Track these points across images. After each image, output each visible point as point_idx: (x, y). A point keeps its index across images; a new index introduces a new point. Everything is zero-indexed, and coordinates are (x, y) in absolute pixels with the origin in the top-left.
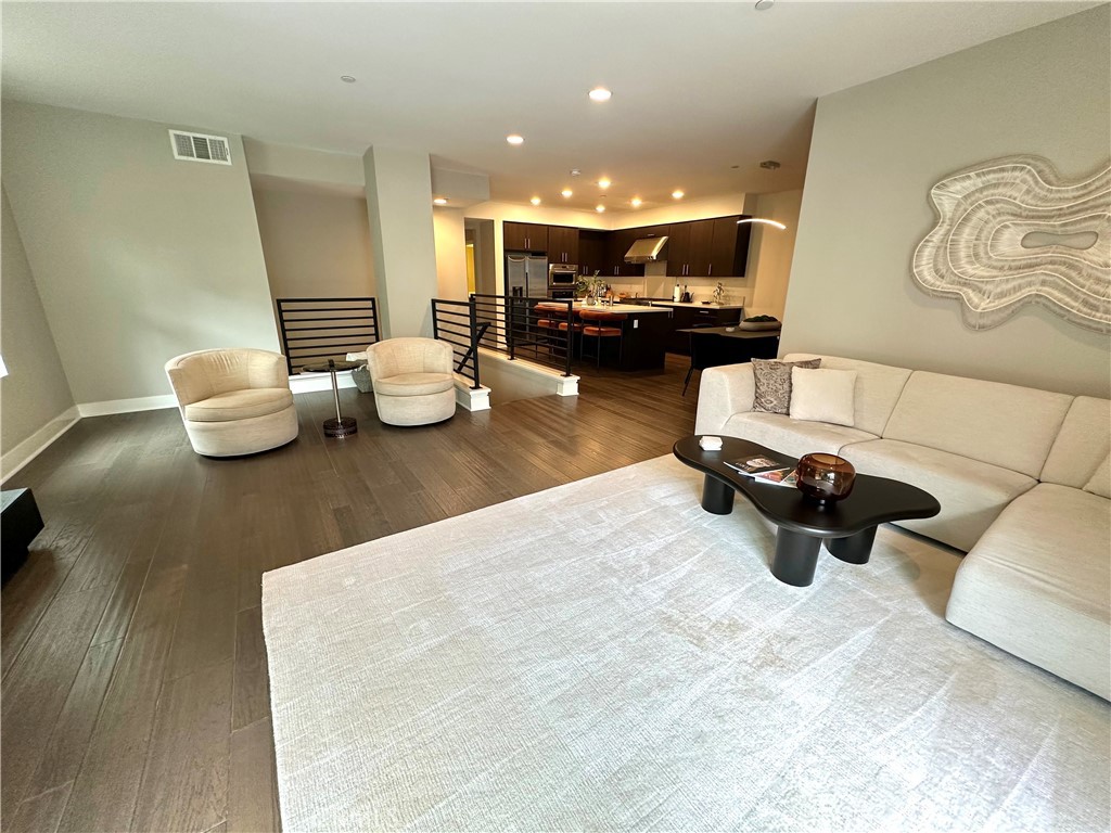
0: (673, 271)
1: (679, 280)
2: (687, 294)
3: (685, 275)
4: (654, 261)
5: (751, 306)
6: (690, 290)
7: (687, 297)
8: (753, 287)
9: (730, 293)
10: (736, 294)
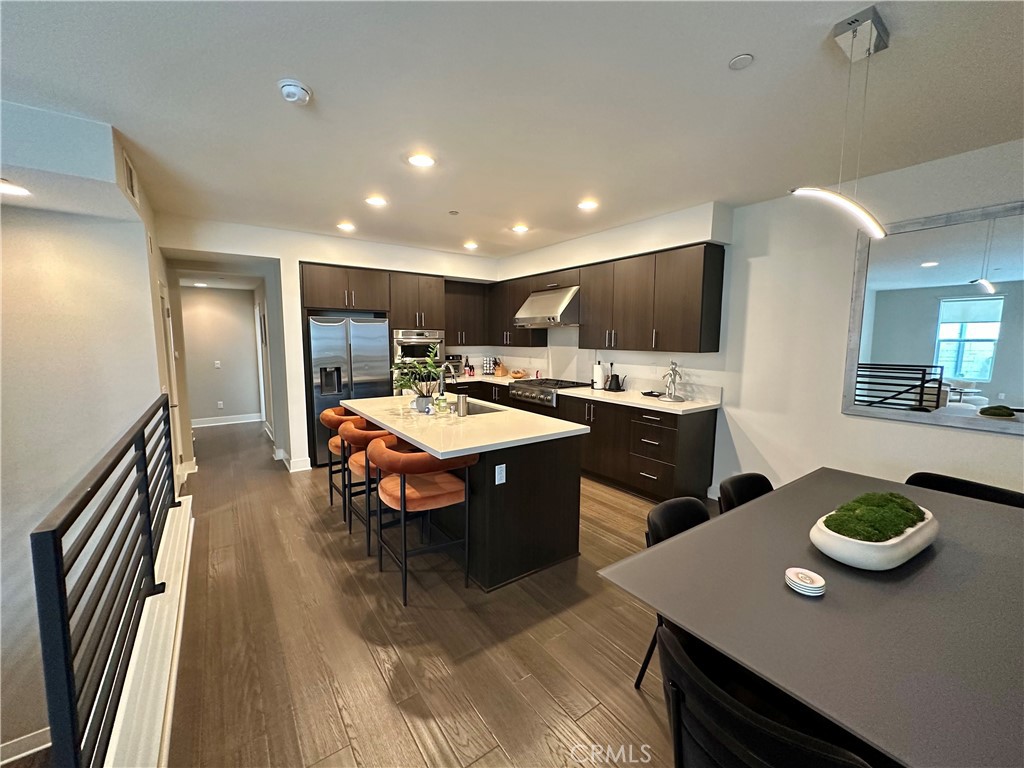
0: (589, 340)
1: (600, 354)
2: (616, 377)
3: (610, 348)
4: (558, 325)
5: (737, 404)
6: (620, 370)
7: (615, 384)
8: (739, 370)
9: (694, 379)
10: (703, 381)
